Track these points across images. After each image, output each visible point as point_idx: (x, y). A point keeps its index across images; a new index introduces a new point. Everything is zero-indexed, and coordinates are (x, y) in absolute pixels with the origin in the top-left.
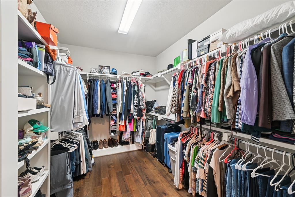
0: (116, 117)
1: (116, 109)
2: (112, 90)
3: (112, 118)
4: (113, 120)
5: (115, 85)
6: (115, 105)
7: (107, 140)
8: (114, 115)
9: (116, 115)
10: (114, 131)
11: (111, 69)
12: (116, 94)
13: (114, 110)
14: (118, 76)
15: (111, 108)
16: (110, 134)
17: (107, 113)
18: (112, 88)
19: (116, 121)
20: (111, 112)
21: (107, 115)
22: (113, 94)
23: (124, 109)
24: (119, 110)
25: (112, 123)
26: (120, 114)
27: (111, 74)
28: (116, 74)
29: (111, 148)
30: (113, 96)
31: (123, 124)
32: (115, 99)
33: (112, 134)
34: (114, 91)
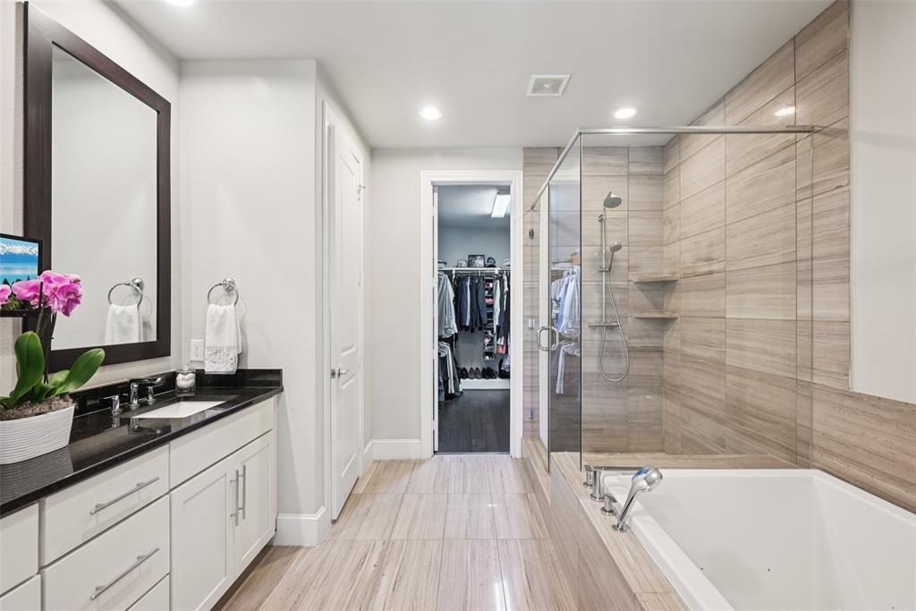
0: (492, 332)
1: (492, 321)
2: (487, 292)
3: (487, 333)
4: (488, 337)
5: (491, 285)
6: (491, 315)
7: (481, 370)
8: (489, 329)
9: (492, 330)
10: (490, 354)
11: (486, 259)
12: (492, 297)
13: (489, 322)
14: (496, 271)
15: (485, 319)
16: (484, 357)
17: (479, 325)
18: (487, 289)
19: (492, 339)
20: (485, 325)
21: (480, 329)
22: (488, 298)
23: (503, 320)
24: (496, 322)
25: (487, 341)
26: (498, 328)
27: (485, 266)
28: (495, 267)
29: (485, 380)
30: (487, 301)
31: (502, 343)
32: (491, 306)
33: (487, 358)
34: (489, 293)
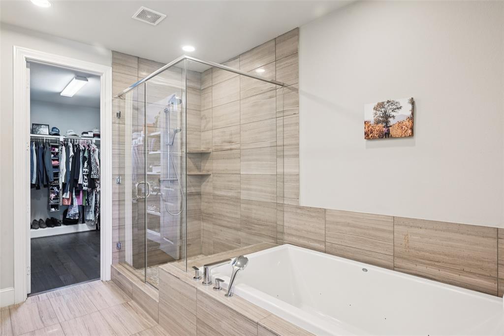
0: (58, 188)
1: (58, 179)
2: (52, 156)
3: (53, 189)
4: (54, 193)
5: (57, 150)
6: (56, 175)
7: (44, 220)
8: (55, 186)
10: (56, 206)
11: (51, 128)
12: (58, 160)
13: (55, 180)
14: (62, 139)
15: (52, 178)
16: (49, 209)
17: (45, 183)
18: (53, 153)
19: (58, 193)
20: (51, 182)
21: (45, 186)
22: (54, 160)
23: (69, 178)
24: (62, 179)
25: (53, 196)
26: (64, 185)
27: (50, 134)
28: (58, 135)
29: (50, 228)
30: (53, 163)
31: (68, 197)
32: (57, 167)
33: (53, 209)
34: (55, 156)
